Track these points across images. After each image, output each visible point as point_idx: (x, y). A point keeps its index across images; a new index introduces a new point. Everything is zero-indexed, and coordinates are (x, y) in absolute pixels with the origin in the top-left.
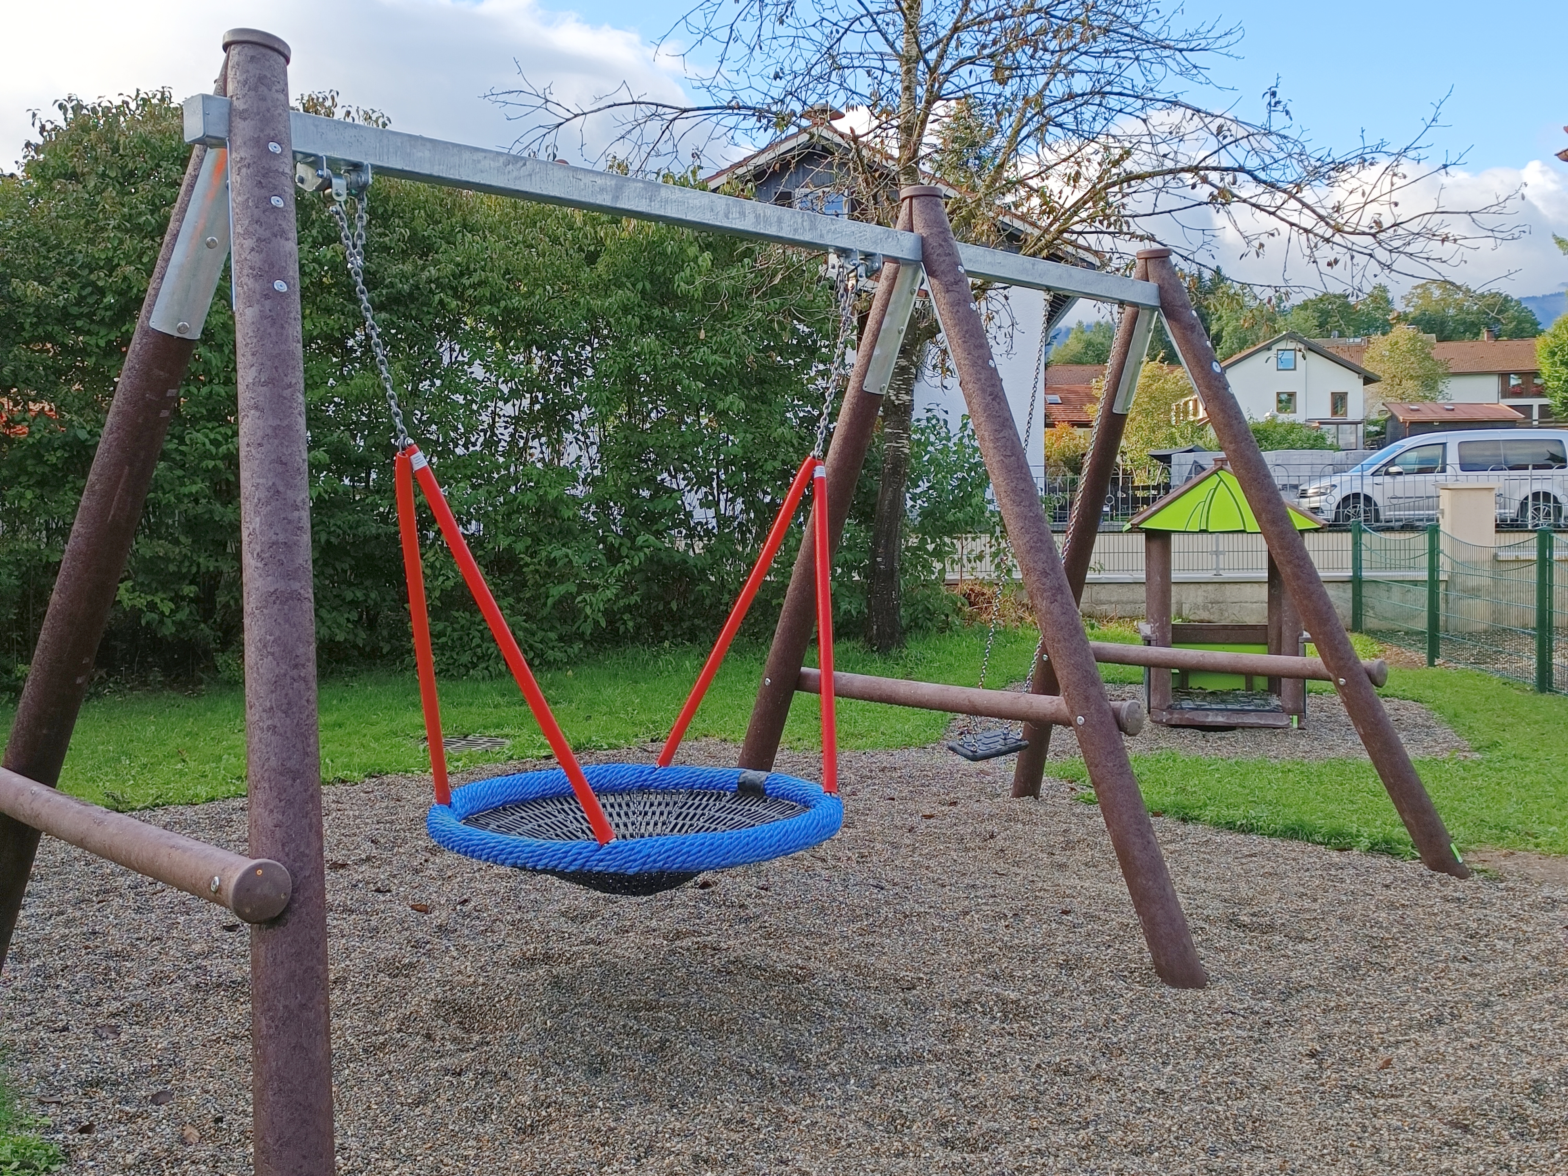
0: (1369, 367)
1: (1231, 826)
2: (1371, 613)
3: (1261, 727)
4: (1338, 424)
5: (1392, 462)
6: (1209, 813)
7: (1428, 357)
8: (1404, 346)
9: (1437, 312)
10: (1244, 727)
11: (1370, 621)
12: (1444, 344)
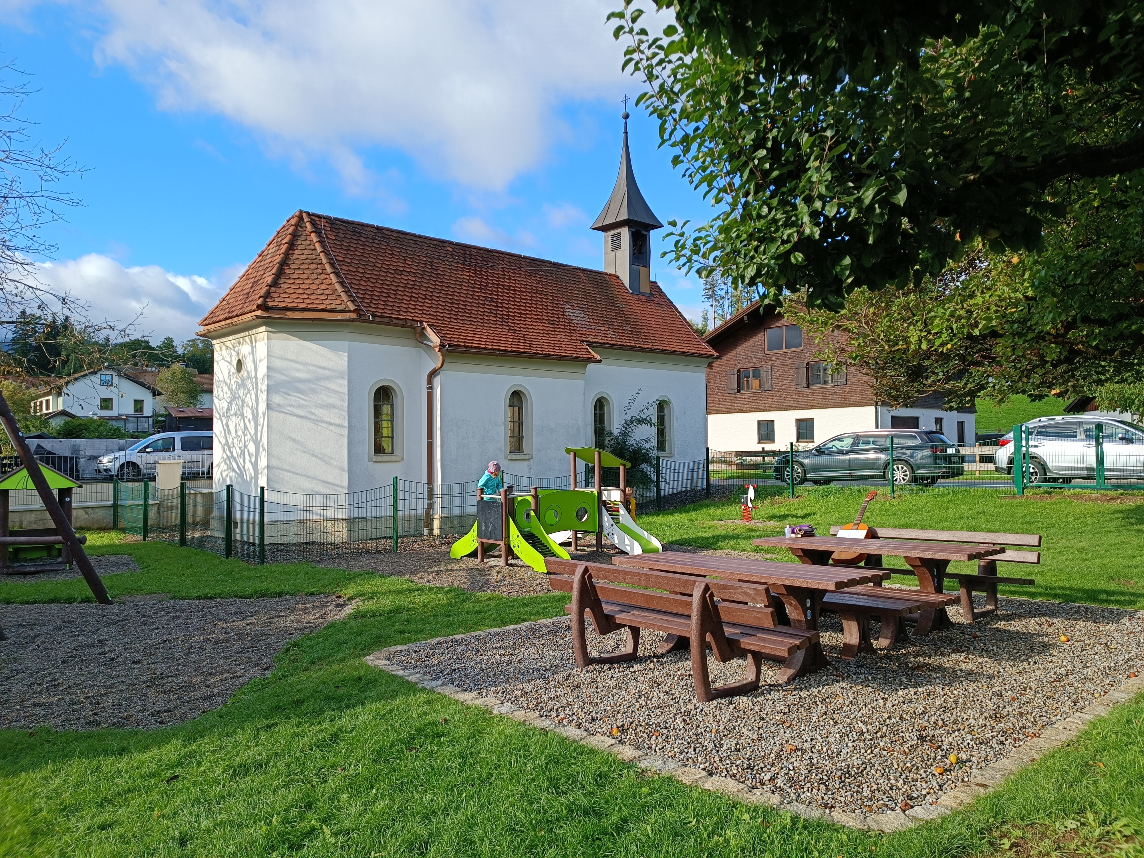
0: (158, 388)
1: (27, 603)
2: (122, 520)
3: (51, 571)
4: (137, 417)
5: (148, 447)
6: (18, 600)
7: (192, 382)
8: (178, 375)
9: (201, 355)
10: (43, 572)
11: (120, 525)
12: (202, 375)
